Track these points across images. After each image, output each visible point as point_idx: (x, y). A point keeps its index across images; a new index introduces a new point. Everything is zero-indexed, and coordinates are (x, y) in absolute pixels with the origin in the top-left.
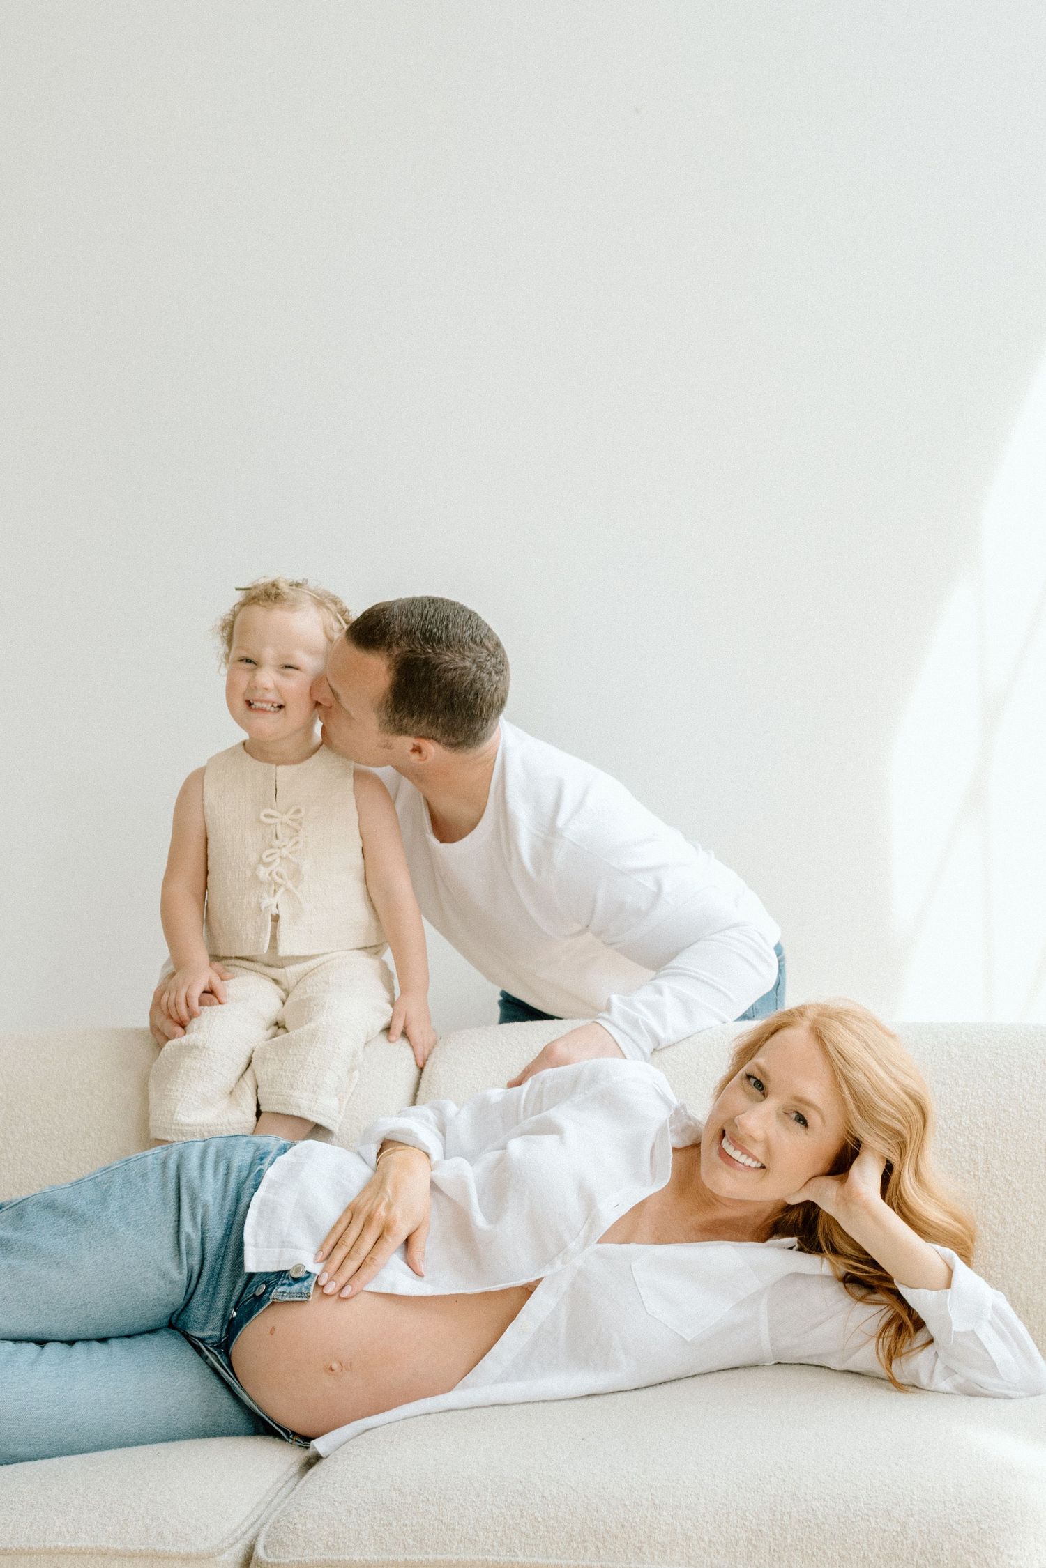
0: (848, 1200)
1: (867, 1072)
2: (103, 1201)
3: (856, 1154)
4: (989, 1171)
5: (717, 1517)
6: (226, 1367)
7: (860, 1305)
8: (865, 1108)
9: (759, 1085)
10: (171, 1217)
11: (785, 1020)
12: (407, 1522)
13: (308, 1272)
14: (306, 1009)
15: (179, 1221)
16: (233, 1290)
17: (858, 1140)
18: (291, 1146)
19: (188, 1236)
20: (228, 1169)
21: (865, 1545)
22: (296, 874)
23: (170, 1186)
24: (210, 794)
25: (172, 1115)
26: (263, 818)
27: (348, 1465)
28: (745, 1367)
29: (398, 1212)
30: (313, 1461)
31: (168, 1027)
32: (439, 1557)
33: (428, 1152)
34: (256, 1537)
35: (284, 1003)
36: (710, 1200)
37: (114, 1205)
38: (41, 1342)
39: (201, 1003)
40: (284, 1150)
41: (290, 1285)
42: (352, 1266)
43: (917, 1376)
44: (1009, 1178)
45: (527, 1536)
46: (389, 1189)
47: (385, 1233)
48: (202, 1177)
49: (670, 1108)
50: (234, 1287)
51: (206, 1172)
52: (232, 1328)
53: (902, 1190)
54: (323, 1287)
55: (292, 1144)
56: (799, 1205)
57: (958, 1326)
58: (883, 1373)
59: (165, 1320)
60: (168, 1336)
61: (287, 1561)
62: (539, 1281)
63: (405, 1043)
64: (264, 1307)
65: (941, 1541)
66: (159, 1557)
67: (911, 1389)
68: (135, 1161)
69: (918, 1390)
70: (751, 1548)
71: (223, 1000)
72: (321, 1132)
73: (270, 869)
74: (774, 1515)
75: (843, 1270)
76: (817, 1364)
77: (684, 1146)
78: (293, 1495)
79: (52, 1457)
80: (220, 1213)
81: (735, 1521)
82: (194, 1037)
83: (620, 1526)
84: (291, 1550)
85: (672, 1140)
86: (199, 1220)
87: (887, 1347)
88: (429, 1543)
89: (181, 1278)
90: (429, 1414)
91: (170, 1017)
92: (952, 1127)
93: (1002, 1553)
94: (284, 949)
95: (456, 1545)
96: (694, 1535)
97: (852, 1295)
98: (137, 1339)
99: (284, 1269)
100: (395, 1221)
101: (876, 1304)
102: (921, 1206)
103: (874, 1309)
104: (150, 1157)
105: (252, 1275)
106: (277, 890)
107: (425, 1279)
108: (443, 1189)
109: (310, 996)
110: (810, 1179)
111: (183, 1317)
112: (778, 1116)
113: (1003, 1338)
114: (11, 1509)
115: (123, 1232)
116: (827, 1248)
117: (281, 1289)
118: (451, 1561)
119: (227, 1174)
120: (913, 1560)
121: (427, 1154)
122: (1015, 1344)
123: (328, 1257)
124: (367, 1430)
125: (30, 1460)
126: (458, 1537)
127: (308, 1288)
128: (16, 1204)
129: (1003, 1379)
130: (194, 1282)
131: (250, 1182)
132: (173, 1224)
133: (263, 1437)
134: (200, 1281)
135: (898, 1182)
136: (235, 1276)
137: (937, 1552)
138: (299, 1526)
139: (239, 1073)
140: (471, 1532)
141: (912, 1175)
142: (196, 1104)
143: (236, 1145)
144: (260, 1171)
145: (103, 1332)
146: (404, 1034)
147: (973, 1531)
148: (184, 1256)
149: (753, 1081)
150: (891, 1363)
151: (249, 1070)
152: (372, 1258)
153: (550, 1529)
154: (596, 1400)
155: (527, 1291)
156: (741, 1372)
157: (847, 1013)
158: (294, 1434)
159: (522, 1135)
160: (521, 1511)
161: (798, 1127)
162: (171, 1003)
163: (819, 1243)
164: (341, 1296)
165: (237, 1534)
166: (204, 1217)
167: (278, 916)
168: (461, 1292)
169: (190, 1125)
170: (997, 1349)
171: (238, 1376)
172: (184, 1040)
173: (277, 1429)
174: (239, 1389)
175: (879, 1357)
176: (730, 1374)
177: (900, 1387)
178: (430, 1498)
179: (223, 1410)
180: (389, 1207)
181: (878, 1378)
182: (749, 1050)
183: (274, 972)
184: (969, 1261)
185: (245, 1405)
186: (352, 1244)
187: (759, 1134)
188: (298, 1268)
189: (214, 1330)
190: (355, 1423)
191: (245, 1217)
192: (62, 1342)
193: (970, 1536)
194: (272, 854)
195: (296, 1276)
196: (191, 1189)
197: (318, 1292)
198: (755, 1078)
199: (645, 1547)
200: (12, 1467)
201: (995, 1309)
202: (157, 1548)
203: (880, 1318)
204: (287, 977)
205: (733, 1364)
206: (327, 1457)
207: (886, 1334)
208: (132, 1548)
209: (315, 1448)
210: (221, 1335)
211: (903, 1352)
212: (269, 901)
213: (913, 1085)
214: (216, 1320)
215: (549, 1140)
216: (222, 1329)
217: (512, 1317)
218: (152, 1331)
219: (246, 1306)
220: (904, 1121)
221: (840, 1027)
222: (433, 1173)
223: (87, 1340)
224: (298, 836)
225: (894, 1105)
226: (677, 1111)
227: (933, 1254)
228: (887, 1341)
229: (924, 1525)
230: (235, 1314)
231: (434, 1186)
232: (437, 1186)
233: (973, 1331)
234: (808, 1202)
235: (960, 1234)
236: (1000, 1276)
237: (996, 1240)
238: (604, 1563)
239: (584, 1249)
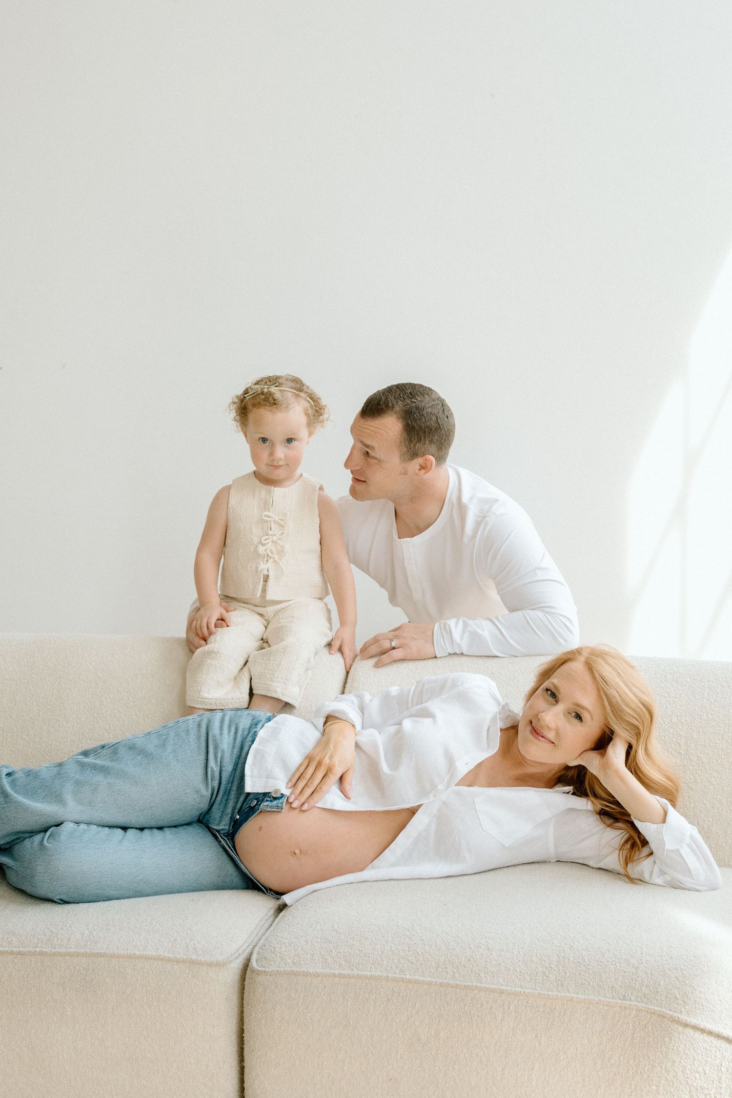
0: (606, 766)
1: (619, 691)
2: (163, 745)
3: (610, 739)
4: (687, 751)
5: (525, 958)
6: (232, 848)
7: (609, 829)
8: (616, 710)
9: (553, 695)
10: (202, 757)
11: (569, 657)
12: (341, 951)
13: (282, 794)
14: (281, 633)
15: (207, 760)
16: (237, 802)
17: (612, 731)
18: (273, 717)
19: (212, 769)
20: (237, 729)
21: (613, 980)
22: (281, 552)
23: (203, 738)
24: (233, 501)
25: (199, 692)
26: (264, 518)
27: (306, 913)
28: (538, 862)
29: (336, 760)
30: (283, 907)
31: (197, 640)
32: (360, 973)
33: (354, 724)
34: (251, 954)
35: (266, 628)
36: (521, 761)
37: (170, 748)
38: (125, 829)
39: (216, 626)
40: (269, 720)
41: (271, 801)
42: (309, 791)
43: (642, 874)
44: (700, 755)
45: (412, 963)
46: (331, 746)
47: (329, 773)
48: (221, 734)
49: (499, 705)
50: (238, 801)
51: (224, 731)
52: (236, 825)
53: (638, 761)
54: (291, 803)
55: (274, 716)
56: (575, 766)
57: (669, 846)
58: (622, 871)
59: (197, 818)
60: (198, 827)
61: (270, 970)
62: (419, 806)
63: (339, 655)
64: (256, 814)
65: (659, 980)
66: (194, 963)
67: (639, 882)
68: (182, 722)
69: (643, 883)
70: (545, 978)
71: (229, 624)
72: (288, 706)
73: (265, 548)
74: (559, 958)
75: (599, 807)
76: (582, 863)
77: (506, 727)
78: (272, 928)
79: (130, 898)
80: (231, 756)
81: (536, 961)
82: (212, 646)
83: (467, 960)
84: (272, 963)
85: (500, 725)
86: (219, 760)
87: (625, 856)
88: (354, 964)
89: (207, 793)
90: (352, 883)
91: (198, 635)
92: (666, 723)
93: (695, 990)
94: (270, 596)
95: (370, 965)
96: (511, 968)
97: (604, 823)
98: (180, 829)
99: (268, 791)
100: (334, 766)
101: (619, 829)
102: (649, 771)
103: (619, 832)
104: (191, 721)
105: (249, 794)
106: (268, 560)
107: (352, 800)
108: (363, 747)
109: (283, 625)
110: (582, 753)
111: (207, 817)
112: (564, 714)
113: (696, 855)
114: (108, 929)
115: (174, 765)
116: (591, 794)
117: (266, 803)
118: (367, 976)
119: (236, 733)
120: (641, 990)
121: (354, 726)
122: (702, 858)
123: (295, 785)
124: (315, 891)
125: (117, 899)
126: (371, 962)
127: (282, 803)
128: (112, 746)
129: (694, 880)
130: (214, 796)
131: (249, 738)
132: (204, 762)
133: (252, 891)
134: (218, 796)
135: (635, 756)
136: (238, 794)
137: (656, 986)
138: (277, 949)
139: (239, 667)
140: (379, 958)
141: (643, 750)
142: (213, 686)
143: (241, 716)
144: (256, 732)
145: (161, 824)
146: (340, 650)
147: (678, 975)
148: (210, 781)
149: (549, 692)
150: (627, 864)
151: (246, 666)
152: (320, 787)
153: (426, 960)
154: (452, 880)
155: (413, 812)
156: (537, 865)
157: (606, 654)
158: (271, 890)
159: (410, 716)
160: (409, 947)
161: (576, 721)
162: (198, 627)
163: (586, 790)
164: (302, 809)
165: (240, 952)
166: (222, 758)
167: (268, 576)
168: (373, 809)
169: (210, 699)
170: (692, 861)
171: (239, 854)
172: (206, 648)
173: (261, 886)
174: (239, 862)
175: (620, 861)
176: (529, 866)
177: (631, 880)
178: (355, 937)
179: (229, 873)
180: (331, 757)
181: (618, 874)
182: (547, 673)
183: (260, 610)
184: (675, 804)
185: (243, 871)
186: (309, 778)
187: (552, 725)
188: (276, 791)
189: (225, 825)
190: (308, 886)
191: (246, 759)
192: (136, 828)
193: (677, 978)
194: (267, 539)
195: (275, 796)
196: (215, 740)
197: (288, 806)
198: (551, 691)
199: (482, 974)
200: (107, 903)
201: (691, 836)
202: (193, 958)
203: (621, 838)
204: (267, 613)
205: (532, 861)
206: (291, 906)
207: (625, 848)
208: (178, 957)
209: (283, 899)
210: (229, 828)
211: (635, 859)
212: (263, 566)
213: (645, 698)
214: (226, 820)
215: (427, 721)
216: (230, 825)
217: (402, 827)
218: (189, 824)
219: (244, 812)
220: (639, 719)
221: (602, 663)
222: (357, 738)
223: (151, 828)
224: (283, 529)
225: (633, 710)
226: (503, 707)
227: (655, 802)
228: (625, 852)
229: (649, 970)
230: (238, 817)
231: (357, 746)
232: (359, 746)
233: (678, 849)
234: (580, 766)
235: (671, 788)
236: (692, 814)
237: (691, 792)
238: (457, 982)
239: (447, 789)
